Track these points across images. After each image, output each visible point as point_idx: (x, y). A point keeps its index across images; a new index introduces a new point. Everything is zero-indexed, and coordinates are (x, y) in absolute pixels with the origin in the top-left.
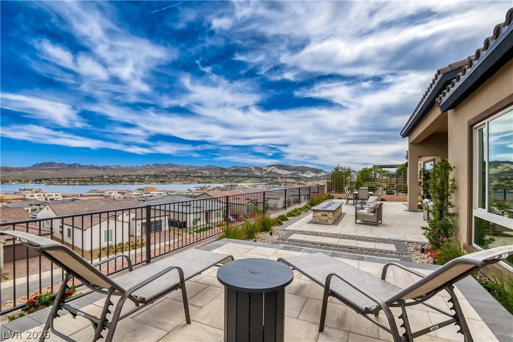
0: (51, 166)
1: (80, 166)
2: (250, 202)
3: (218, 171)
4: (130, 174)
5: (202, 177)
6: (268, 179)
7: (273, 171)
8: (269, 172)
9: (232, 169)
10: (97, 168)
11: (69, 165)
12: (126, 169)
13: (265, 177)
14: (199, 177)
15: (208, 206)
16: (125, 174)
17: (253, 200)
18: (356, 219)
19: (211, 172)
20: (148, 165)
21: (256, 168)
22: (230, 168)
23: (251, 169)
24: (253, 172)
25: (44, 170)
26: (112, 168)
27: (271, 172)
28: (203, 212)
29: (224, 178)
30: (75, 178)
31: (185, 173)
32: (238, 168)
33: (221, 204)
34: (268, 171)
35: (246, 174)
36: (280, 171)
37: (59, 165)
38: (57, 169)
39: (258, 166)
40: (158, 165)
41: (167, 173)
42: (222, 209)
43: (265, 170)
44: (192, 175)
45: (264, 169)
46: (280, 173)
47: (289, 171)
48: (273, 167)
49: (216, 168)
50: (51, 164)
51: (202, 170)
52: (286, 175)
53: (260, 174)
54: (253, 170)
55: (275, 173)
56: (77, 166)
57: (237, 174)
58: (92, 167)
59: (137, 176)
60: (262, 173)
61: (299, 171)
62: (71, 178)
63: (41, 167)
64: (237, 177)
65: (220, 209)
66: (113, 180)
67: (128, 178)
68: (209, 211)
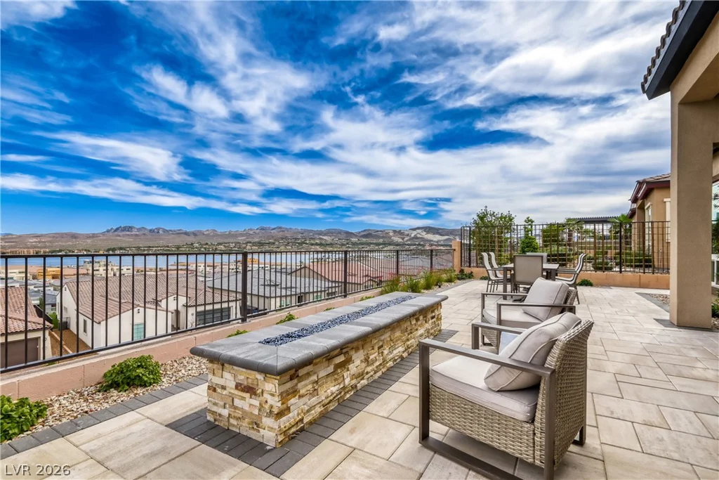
0: (128, 231)
1: (165, 231)
2: (370, 280)
3: (343, 236)
4: (226, 241)
5: (320, 245)
6: (412, 247)
7: (419, 236)
8: (413, 238)
9: (362, 233)
10: (186, 234)
11: (151, 230)
12: (223, 235)
13: (408, 245)
14: (317, 244)
15: (303, 286)
16: (221, 241)
17: (375, 278)
18: (426, 416)
19: (333, 237)
20: (251, 230)
21: (395, 231)
22: (360, 233)
23: (387, 233)
24: (390, 237)
25: (119, 236)
26: (205, 233)
27: (416, 238)
28: (296, 295)
29: (350, 246)
30: (158, 247)
31: (299, 239)
32: (370, 232)
33: (326, 283)
34: (413, 235)
35: (381, 241)
36: (430, 236)
37: (139, 230)
38: (136, 235)
39: (398, 230)
40: (264, 229)
41: (275, 240)
42: (325, 291)
43: (408, 235)
44: (307, 242)
45: (407, 233)
46: (429, 238)
47: (443, 235)
48: (419, 231)
49: (340, 232)
50: (130, 228)
51: (321, 235)
52: (437, 242)
53: (400, 240)
54: (391, 234)
55: (422, 239)
56: (161, 232)
57: (369, 240)
58: (179, 233)
59: (236, 243)
60: (403, 239)
61: (456, 235)
62: (153, 247)
63: (116, 233)
64: (369, 244)
65: (321, 291)
66: (205, 248)
67: (225, 246)
68: (305, 293)
